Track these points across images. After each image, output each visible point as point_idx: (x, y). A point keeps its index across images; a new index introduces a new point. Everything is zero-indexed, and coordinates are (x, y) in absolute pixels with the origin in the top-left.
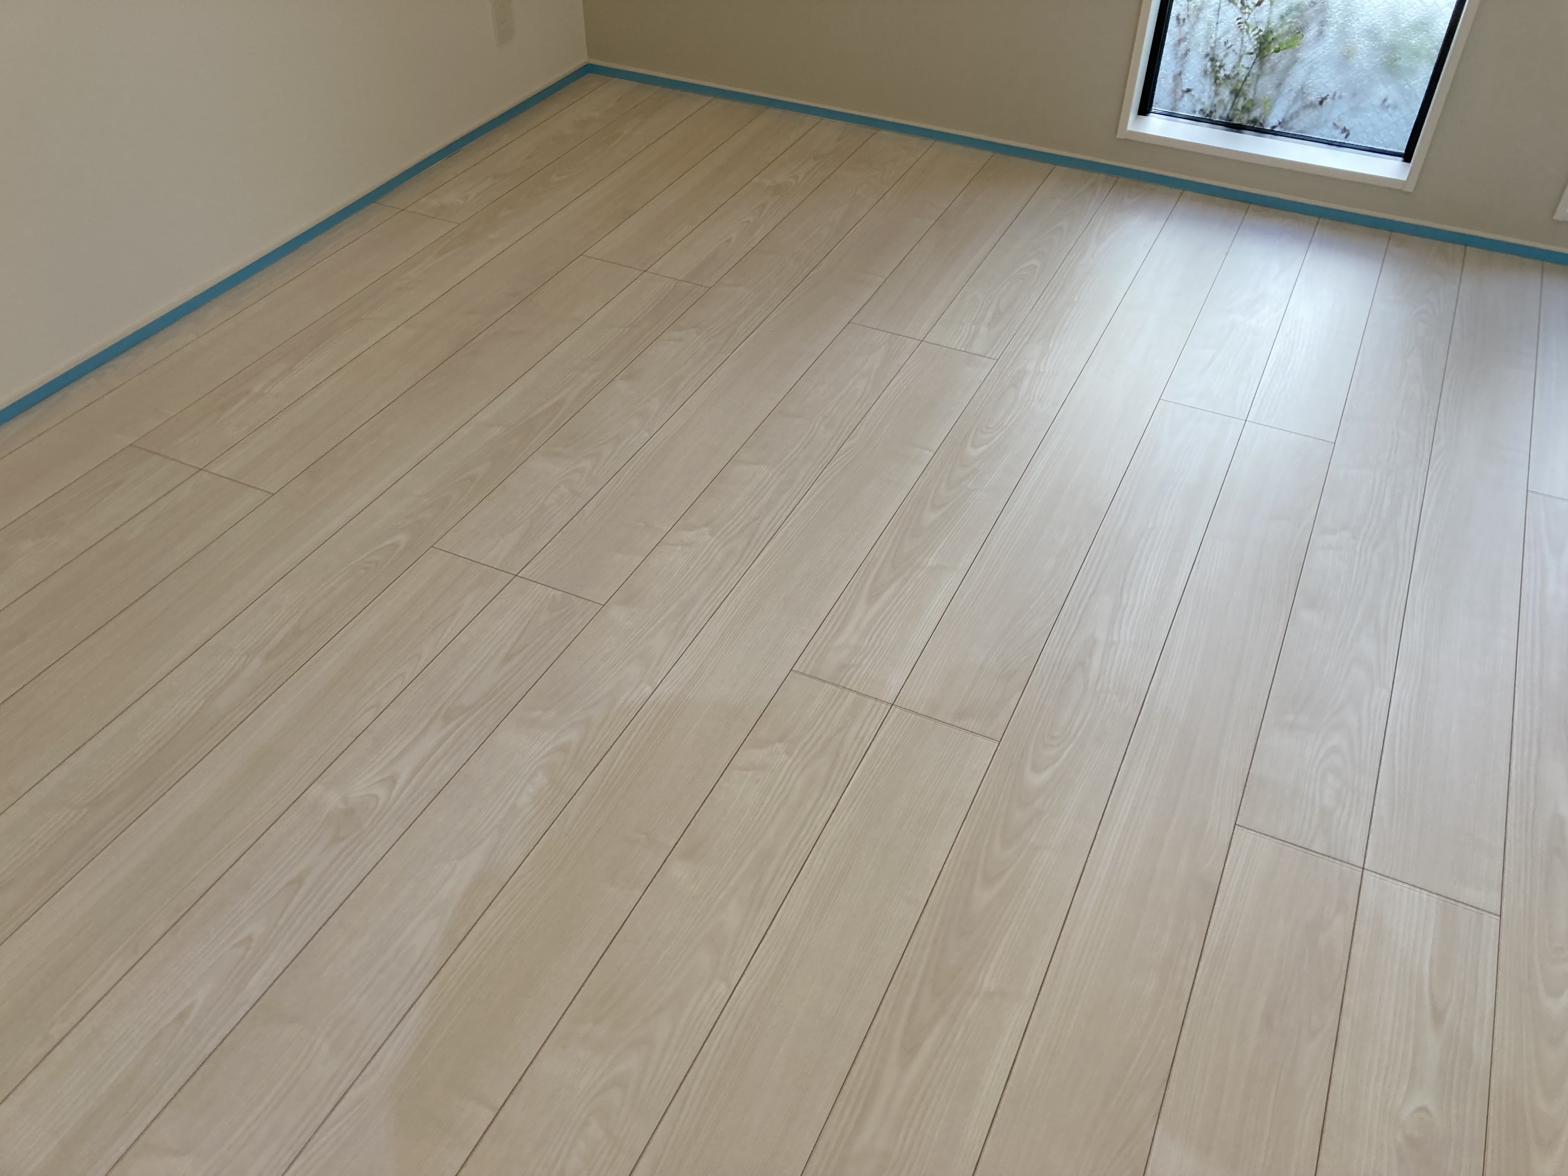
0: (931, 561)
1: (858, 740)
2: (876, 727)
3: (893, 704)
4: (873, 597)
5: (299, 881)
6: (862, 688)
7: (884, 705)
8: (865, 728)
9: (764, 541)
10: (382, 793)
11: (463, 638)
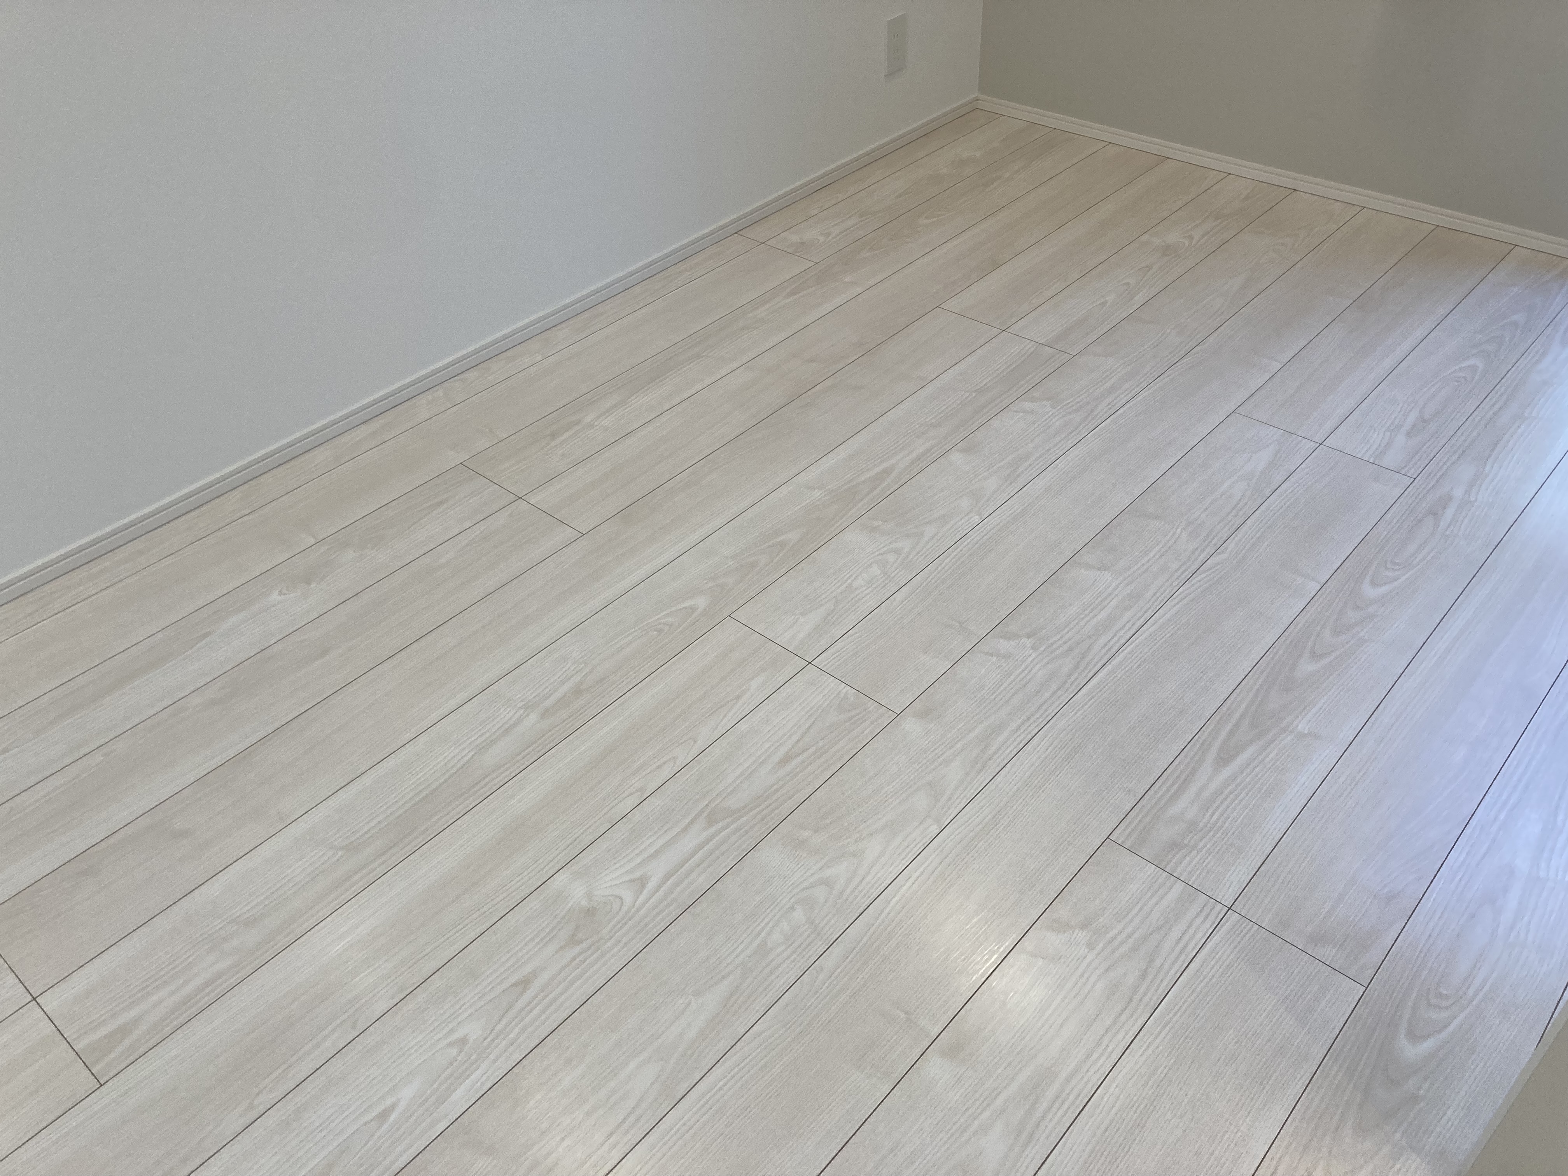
0: (1302, 726)
1: (1181, 945)
2: (1205, 934)
3: (1230, 908)
4: (1223, 760)
5: (525, 983)
6: (1194, 878)
7: (1219, 906)
8: (1192, 931)
9: (1095, 665)
10: (628, 896)
11: (743, 726)
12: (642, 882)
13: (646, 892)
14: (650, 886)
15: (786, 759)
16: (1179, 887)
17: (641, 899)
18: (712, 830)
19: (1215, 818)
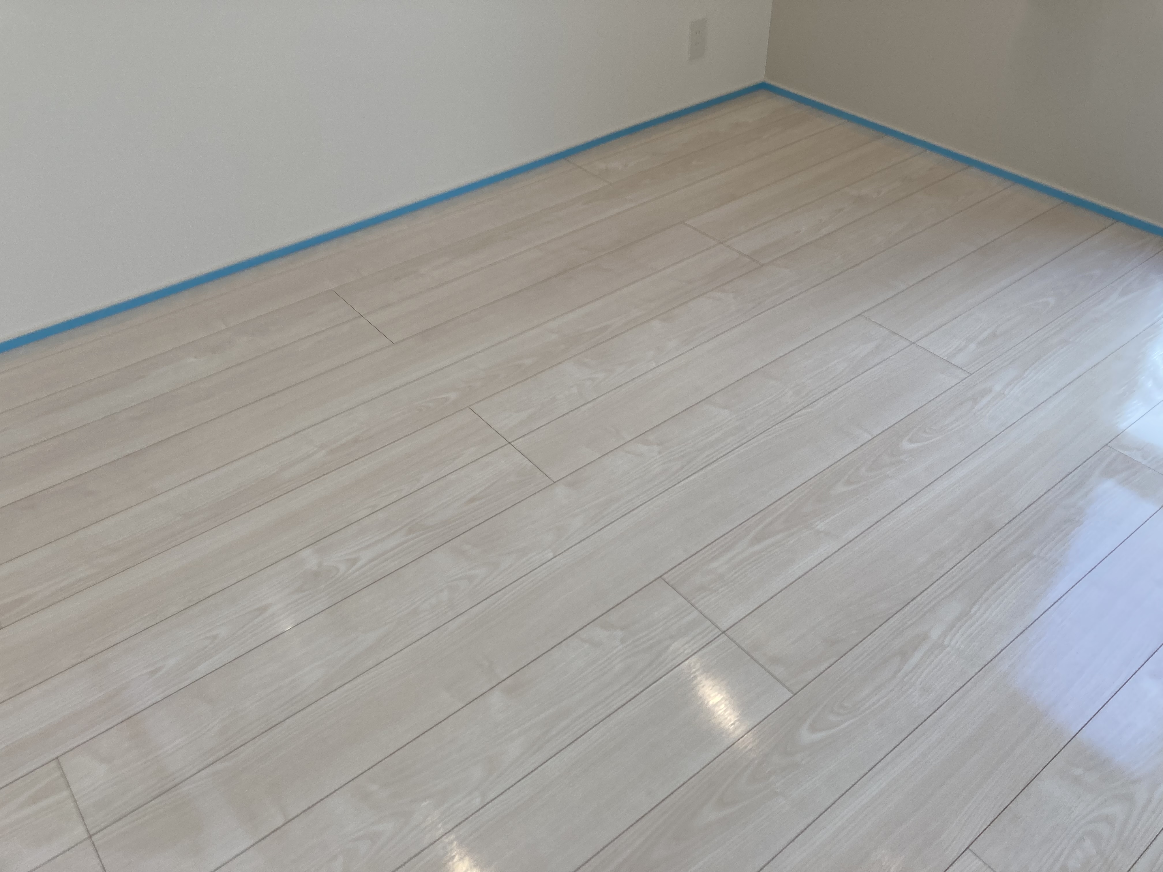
2: (701, 645)
3: (724, 632)
6: (707, 610)
7: (717, 630)
8: (691, 643)
9: (696, 468)
10: (343, 568)
11: (453, 477)
12: (354, 561)
13: (354, 568)
14: (359, 564)
15: (472, 500)
16: (696, 613)
17: (351, 570)
18: (411, 536)
19: (736, 575)
